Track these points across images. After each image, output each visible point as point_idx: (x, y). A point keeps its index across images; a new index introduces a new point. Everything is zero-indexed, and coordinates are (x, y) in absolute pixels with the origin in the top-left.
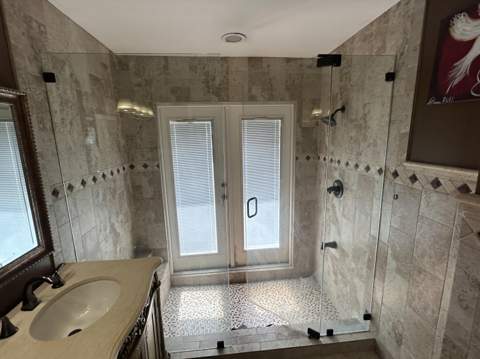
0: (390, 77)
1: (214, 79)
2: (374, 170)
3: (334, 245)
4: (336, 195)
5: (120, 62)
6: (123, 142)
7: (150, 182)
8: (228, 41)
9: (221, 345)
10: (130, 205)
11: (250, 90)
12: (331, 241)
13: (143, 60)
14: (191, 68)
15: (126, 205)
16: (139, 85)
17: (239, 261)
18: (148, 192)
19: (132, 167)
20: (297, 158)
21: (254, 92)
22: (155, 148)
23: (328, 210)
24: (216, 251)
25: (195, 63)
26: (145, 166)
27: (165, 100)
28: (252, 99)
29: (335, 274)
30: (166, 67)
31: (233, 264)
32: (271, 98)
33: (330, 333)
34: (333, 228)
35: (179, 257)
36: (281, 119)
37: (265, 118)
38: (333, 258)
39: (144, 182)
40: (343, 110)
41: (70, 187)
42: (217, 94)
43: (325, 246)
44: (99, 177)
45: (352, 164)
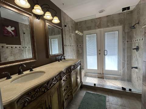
1: (97, 23)
3: (136, 68)
4: (137, 51)
5: (76, 23)
6: (76, 40)
7: (81, 49)
8: (100, 13)
9: (95, 85)
10: (77, 54)
11: (107, 24)
12: (136, 66)
13: (81, 22)
14: (91, 22)
15: (76, 54)
16: (80, 28)
17: (104, 73)
18: (81, 52)
19: (77, 46)
20: (123, 42)
21: (108, 25)
22: (83, 42)
23: (135, 57)
24: (97, 69)
26: (80, 46)
27: (85, 30)
28: (108, 26)
30: (86, 23)
31: (102, 73)
32: (114, 25)
33: (130, 90)
34: (136, 62)
35: (87, 69)
36: (118, 31)
38: (137, 72)
39: (80, 49)
40: (138, 23)
41: (67, 46)
42: (98, 27)
43: (132, 68)
44: (71, 46)
45: (141, 39)
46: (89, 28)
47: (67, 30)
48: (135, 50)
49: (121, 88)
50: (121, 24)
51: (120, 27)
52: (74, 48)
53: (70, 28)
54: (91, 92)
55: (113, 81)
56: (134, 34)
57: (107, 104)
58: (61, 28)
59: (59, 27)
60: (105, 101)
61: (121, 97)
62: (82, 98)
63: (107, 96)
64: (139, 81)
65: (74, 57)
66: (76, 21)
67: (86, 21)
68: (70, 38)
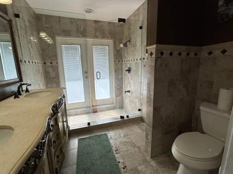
0: (141, 28)
1: (80, 28)
2: (139, 60)
3: (129, 91)
4: (129, 73)
5: (38, 17)
6: (41, 52)
7: (54, 70)
8: (86, 12)
9: (89, 124)
10: (45, 80)
11: (95, 33)
12: (128, 90)
13: (48, 17)
14: (71, 22)
15: (43, 79)
16: (47, 28)
17: (94, 105)
18: (53, 75)
19: (45, 63)
20: (115, 61)
21: (97, 34)
22: (56, 56)
23: (126, 80)
24: (84, 101)
25: (72, 21)
26: (51, 63)
27: (59, 35)
28: (96, 37)
29: (130, 102)
30: (59, 21)
31: (91, 106)
32: (104, 37)
33: (128, 116)
34: (128, 85)
36: (108, 46)
37: (101, 45)
38: (129, 96)
39: (51, 71)
40: (129, 41)
41: (25, 62)
42: (82, 34)
43: (126, 92)
44: (34, 62)
45: (133, 60)
46: (67, 33)
47: (21, 28)
48: (127, 72)
49: (120, 118)
50: (112, 38)
51: (111, 42)
52: (39, 66)
53: (27, 24)
54: (86, 137)
55: (107, 112)
56: (125, 54)
57: (111, 142)
58: (8, 19)
59: (4, 15)
60: (107, 140)
61: (122, 128)
62: (76, 150)
63: (107, 132)
64: (132, 105)
65: (41, 85)
66: (37, 12)
67: (59, 17)
68: (30, 46)
